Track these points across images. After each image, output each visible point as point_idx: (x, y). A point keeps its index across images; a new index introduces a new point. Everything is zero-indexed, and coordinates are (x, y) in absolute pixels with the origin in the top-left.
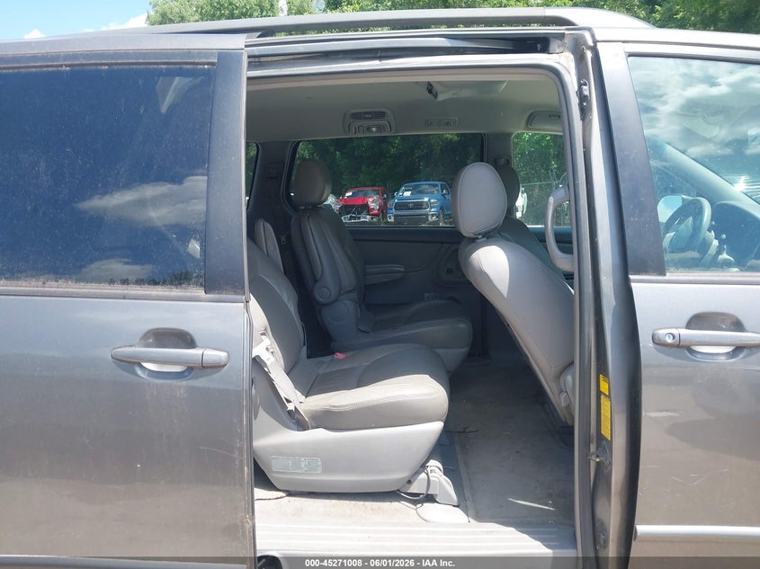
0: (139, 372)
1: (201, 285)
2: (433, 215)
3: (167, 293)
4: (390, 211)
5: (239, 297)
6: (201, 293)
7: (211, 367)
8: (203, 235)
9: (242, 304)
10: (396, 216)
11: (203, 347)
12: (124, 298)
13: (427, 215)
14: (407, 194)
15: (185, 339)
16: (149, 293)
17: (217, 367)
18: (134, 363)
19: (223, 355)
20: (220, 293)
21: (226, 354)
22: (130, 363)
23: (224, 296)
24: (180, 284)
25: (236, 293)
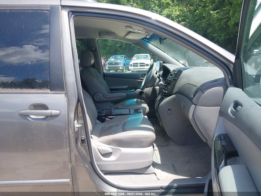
0: (29, 119)
1: (49, 88)
2: (121, 67)
3: (37, 91)
4: (106, 65)
5: (63, 92)
6: (49, 91)
7: (54, 116)
8: (48, 71)
9: (64, 95)
10: (108, 67)
11: (51, 110)
12: (22, 93)
13: (119, 67)
14: (113, 59)
15: (44, 107)
16: (30, 91)
17: (56, 116)
18: (27, 116)
19: (58, 112)
20: (56, 91)
21: (59, 111)
22: (26, 116)
23: (57, 92)
24: (41, 88)
25: (61, 91)
